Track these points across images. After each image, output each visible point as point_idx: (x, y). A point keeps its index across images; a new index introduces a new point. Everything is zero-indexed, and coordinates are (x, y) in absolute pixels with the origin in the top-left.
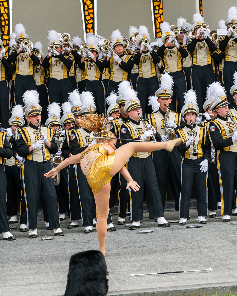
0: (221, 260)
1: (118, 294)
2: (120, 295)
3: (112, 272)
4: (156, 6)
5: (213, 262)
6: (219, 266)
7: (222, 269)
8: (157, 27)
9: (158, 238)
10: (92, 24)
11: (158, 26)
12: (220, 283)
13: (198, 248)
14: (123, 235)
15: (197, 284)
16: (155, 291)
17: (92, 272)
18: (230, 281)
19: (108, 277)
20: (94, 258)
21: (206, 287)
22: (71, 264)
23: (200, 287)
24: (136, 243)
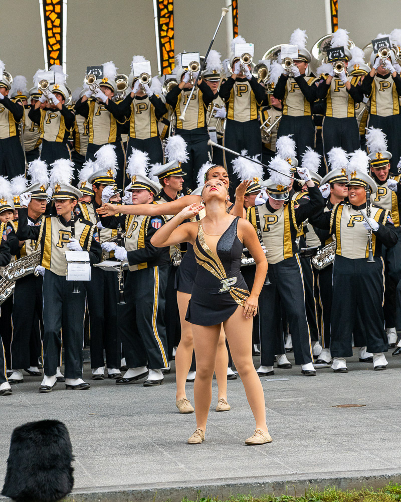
1: (89, 492)
2: (93, 494)
3: (81, 456)
4: (162, 25)
6: (256, 448)
7: (261, 454)
8: (165, 59)
9: (158, 402)
10: (58, 52)
11: (166, 57)
12: (256, 477)
13: (222, 420)
14: (102, 397)
15: (219, 477)
16: (150, 488)
17: (47, 455)
18: (273, 473)
19: (73, 464)
20: (52, 433)
21: (233, 482)
22: (14, 441)
23: (223, 483)
24: (122, 409)
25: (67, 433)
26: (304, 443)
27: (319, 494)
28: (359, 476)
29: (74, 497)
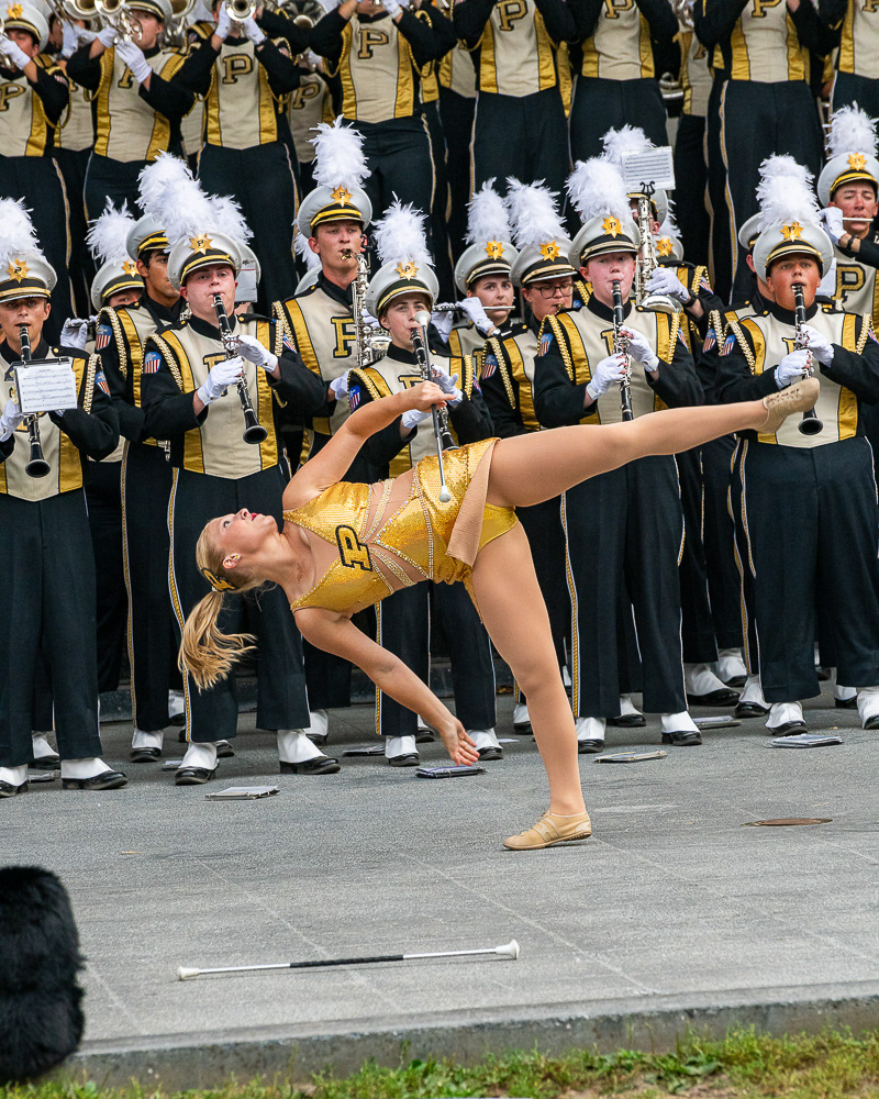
0: (558, 909)
1: (125, 1050)
2: (134, 1054)
3: (102, 960)
5: (526, 920)
6: (551, 933)
7: (563, 948)
9: (296, 820)
12: (550, 1006)
13: (463, 861)
14: (154, 808)
15: (456, 1008)
16: (280, 1037)
18: (594, 995)
19: (82, 980)
20: (25, 899)
21: (492, 1019)
23: (467, 1021)
24: (205, 838)
25: (66, 899)
26: (673, 917)
27: (713, 1047)
28: (814, 998)
29: (85, 1064)
